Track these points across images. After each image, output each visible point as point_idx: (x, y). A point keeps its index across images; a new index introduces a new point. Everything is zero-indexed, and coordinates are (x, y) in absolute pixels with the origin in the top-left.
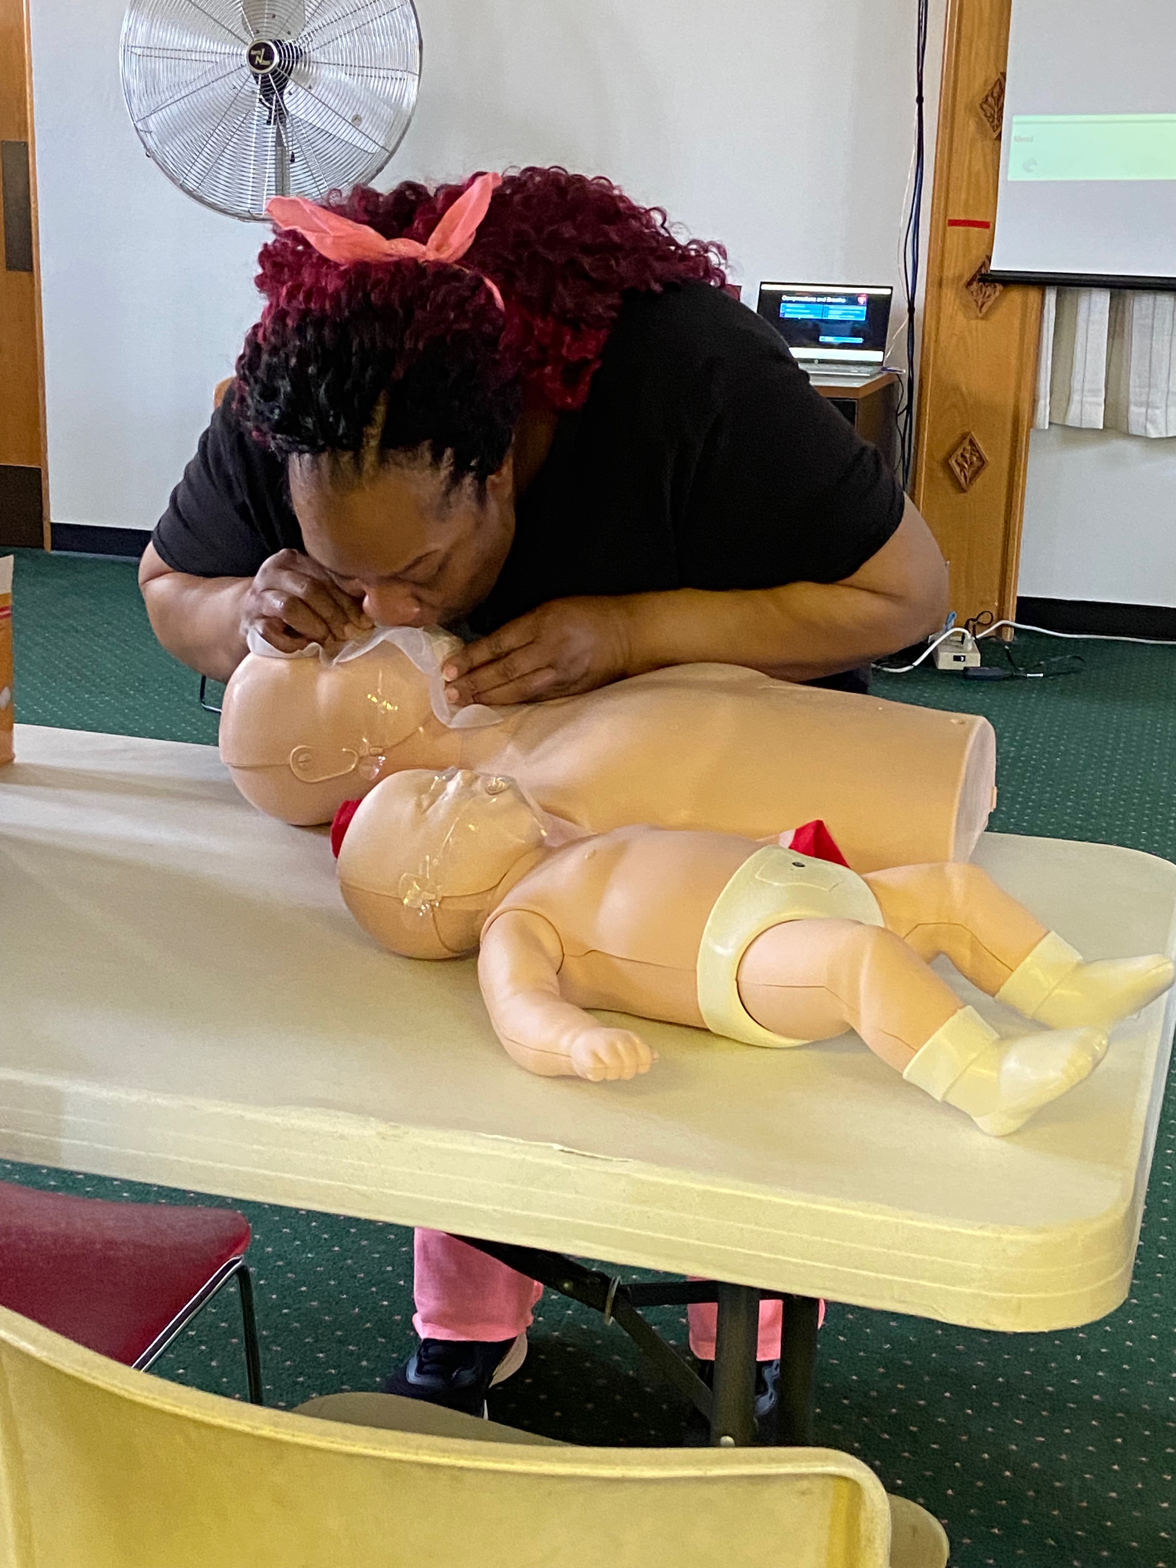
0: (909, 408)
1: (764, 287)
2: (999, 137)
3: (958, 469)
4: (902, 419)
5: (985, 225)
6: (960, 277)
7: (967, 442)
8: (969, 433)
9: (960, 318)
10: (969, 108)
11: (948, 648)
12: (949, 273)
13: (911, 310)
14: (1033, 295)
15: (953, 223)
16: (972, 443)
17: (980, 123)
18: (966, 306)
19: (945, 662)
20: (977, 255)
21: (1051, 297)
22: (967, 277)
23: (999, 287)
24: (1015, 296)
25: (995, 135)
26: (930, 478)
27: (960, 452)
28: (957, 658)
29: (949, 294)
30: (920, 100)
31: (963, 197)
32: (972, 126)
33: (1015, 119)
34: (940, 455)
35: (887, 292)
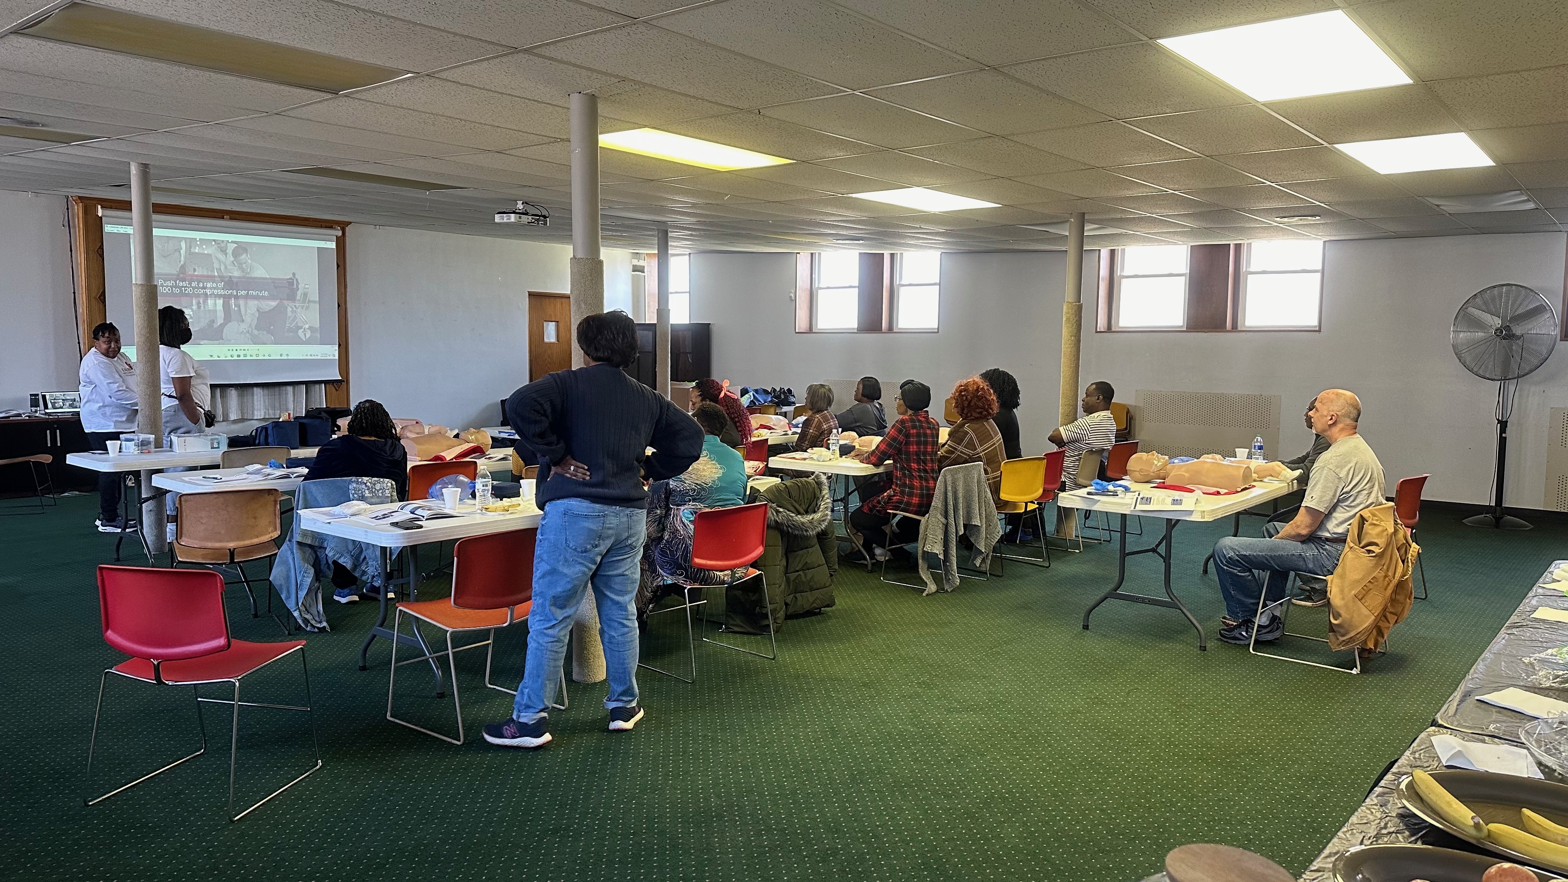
30: (79, 343)
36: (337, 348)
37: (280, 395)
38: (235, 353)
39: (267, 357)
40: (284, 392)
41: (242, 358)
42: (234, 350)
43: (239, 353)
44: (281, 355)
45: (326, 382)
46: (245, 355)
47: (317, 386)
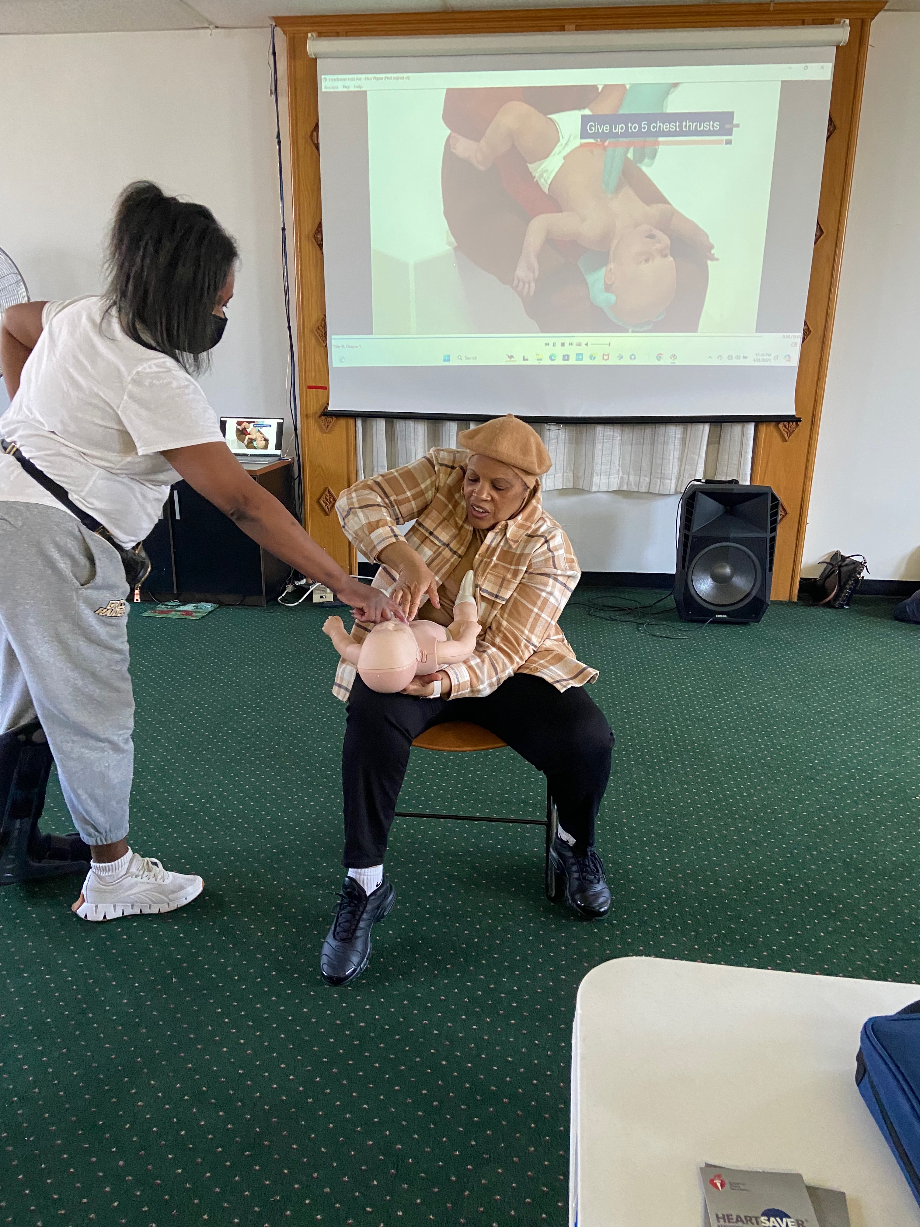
0: (299, 476)
1: (223, 419)
2: (326, 346)
3: (324, 504)
4: (297, 481)
5: (325, 388)
6: (316, 413)
7: (327, 492)
8: (327, 488)
9: (318, 433)
10: (312, 331)
11: (319, 592)
12: (311, 411)
13: (296, 429)
14: (351, 421)
15: (310, 387)
16: (329, 492)
17: (316, 338)
18: (320, 427)
19: (316, 599)
20: (322, 401)
21: (359, 423)
22: (319, 413)
23: (334, 418)
24: (342, 422)
25: (324, 345)
26: (312, 510)
27: (324, 496)
28: (321, 597)
29: (311, 421)
30: (289, 328)
31: (313, 374)
32: (313, 341)
33: (333, 337)
34: (315, 499)
35: (281, 421)
36: (799, 340)
37: (653, 443)
38: (560, 352)
39: (626, 362)
40: (661, 439)
41: (572, 361)
42: (558, 344)
43: (567, 350)
44: (659, 357)
45: (759, 420)
46: (579, 356)
47: (737, 428)
